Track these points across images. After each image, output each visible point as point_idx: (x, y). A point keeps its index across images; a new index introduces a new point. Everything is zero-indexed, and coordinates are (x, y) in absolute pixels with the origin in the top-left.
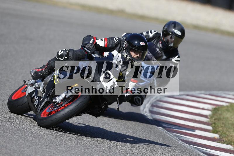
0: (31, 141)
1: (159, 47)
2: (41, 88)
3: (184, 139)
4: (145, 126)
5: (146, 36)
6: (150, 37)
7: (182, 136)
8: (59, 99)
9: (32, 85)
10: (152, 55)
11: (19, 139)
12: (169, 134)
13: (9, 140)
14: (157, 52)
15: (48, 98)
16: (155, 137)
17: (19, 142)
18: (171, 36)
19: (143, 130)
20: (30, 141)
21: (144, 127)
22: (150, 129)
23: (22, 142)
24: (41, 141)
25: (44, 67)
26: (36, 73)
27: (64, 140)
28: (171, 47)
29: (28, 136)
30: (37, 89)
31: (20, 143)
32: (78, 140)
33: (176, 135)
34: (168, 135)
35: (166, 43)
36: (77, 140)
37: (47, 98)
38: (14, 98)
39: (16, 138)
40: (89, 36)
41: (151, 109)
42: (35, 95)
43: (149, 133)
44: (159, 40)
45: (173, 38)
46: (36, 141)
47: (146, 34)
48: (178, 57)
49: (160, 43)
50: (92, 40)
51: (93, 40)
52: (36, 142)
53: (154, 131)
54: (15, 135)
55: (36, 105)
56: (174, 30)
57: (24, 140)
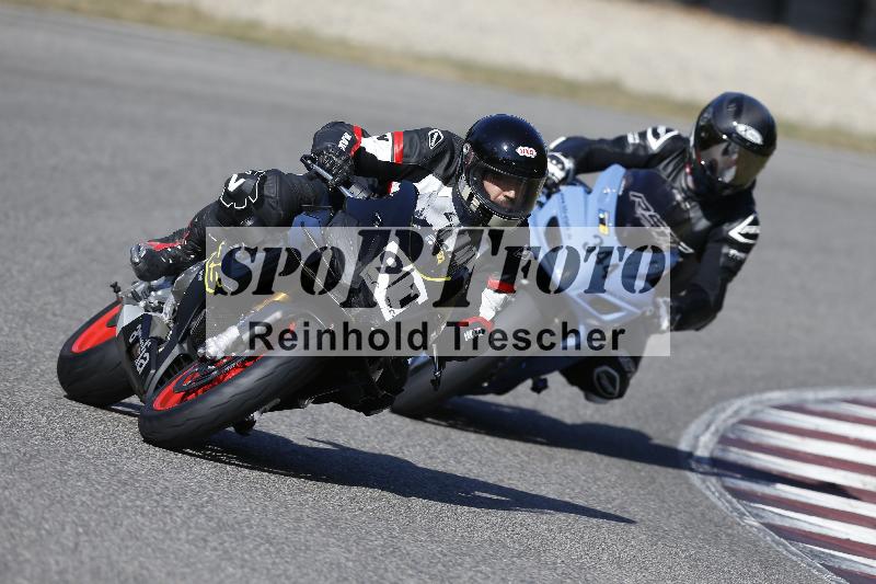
0: (268, 570)
1: (684, 185)
2: (168, 308)
3: (844, 567)
4: (694, 517)
5: (637, 147)
6: (651, 152)
7: (833, 556)
8: (217, 346)
9: (136, 298)
10: (658, 217)
11: (223, 564)
12: (784, 545)
13: (187, 566)
14: (675, 203)
15: (185, 345)
16: (733, 558)
17: (222, 575)
18: (724, 146)
19: (687, 533)
20: (265, 572)
21: (694, 521)
22: (714, 529)
23: (234, 575)
24: (305, 571)
25: (179, 234)
26: (151, 256)
27: (391, 567)
28: (726, 186)
29: (255, 553)
30: (153, 314)
31: (228, 577)
32: (444, 566)
33: (811, 551)
34: (781, 549)
35: (708, 173)
36: (440, 567)
37: (181, 342)
38: (80, 347)
39: (213, 557)
40: (336, 123)
41: (718, 454)
42: (140, 334)
43: (709, 544)
44: (682, 160)
45: (734, 153)
46: (286, 571)
47: (637, 141)
48: (750, 224)
49: (686, 175)
50: (347, 136)
51: (349, 137)
52: (288, 573)
53: (728, 535)
54: (208, 549)
55: (140, 370)
56: (735, 123)
57: (242, 567)
